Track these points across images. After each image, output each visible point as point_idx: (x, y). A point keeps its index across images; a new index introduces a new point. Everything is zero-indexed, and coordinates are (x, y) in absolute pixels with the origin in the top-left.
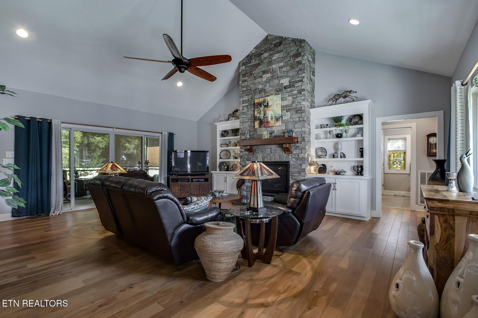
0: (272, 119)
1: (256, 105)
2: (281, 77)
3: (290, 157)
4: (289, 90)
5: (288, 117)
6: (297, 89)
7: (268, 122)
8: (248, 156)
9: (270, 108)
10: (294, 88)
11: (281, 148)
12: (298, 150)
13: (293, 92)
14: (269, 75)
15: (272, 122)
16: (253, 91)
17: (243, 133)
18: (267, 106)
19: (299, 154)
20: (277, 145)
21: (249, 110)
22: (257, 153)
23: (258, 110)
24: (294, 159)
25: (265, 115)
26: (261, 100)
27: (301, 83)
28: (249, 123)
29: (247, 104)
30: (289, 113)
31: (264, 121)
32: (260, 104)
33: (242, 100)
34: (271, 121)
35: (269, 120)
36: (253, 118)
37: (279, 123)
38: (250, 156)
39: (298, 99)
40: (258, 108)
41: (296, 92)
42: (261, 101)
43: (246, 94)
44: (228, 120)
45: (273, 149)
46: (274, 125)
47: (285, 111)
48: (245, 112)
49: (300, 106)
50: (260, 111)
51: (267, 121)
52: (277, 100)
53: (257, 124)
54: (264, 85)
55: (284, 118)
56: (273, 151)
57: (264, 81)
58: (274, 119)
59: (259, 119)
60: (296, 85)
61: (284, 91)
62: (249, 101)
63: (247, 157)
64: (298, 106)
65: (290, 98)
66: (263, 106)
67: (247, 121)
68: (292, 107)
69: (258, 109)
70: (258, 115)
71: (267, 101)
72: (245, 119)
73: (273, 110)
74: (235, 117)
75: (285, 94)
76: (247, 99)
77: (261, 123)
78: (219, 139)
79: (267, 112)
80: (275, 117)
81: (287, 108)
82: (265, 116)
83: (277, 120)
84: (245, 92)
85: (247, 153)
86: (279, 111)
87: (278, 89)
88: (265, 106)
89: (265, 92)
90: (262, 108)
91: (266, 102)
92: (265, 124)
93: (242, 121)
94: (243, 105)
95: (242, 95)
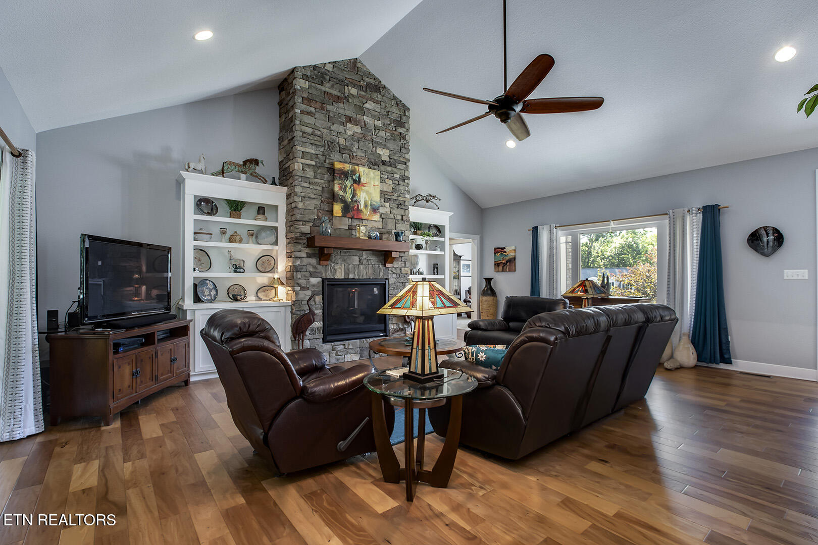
0: (366, 206)
1: (338, 173)
2: (377, 142)
3: (390, 272)
4: (389, 169)
5: (388, 210)
6: (399, 173)
7: (359, 211)
8: (315, 268)
9: (363, 188)
10: (395, 170)
11: (377, 258)
12: (400, 263)
13: (395, 175)
14: (358, 129)
15: (366, 213)
16: (326, 142)
17: (304, 219)
18: (358, 182)
19: (403, 269)
20: (371, 252)
21: (318, 177)
22: (334, 262)
23: (341, 184)
24: (394, 276)
25: (353, 197)
26: (348, 167)
27: (405, 166)
28: (318, 202)
29: (313, 163)
30: (387, 205)
31: (351, 206)
32: (345, 175)
33: (303, 149)
34: (364, 210)
35: (362, 207)
36: (326, 195)
37: (376, 217)
38: (320, 267)
39: (401, 188)
40: (340, 179)
41: (398, 176)
42: (348, 169)
43: (313, 142)
44: (223, 174)
45: (364, 257)
46: (370, 218)
47: (383, 200)
48: (309, 176)
49: (404, 199)
50: (346, 187)
51: (358, 208)
52: (374, 178)
53: (338, 209)
54: (350, 142)
55: (382, 210)
56: (365, 262)
57: (348, 134)
58: (369, 208)
59: (343, 201)
60: (399, 166)
61: (383, 168)
62: (317, 158)
63: (311, 269)
64: (400, 198)
65: (391, 182)
66: (350, 179)
67: (313, 196)
68: (392, 197)
69: (340, 182)
70: (341, 193)
71: (358, 174)
72: (308, 190)
73: (367, 192)
74: (251, 174)
75: (384, 173)
76: (313, 152)
77: (347, 209)
79: (357, 192)
80: (371, 205)
81: (386, 196)
82: (354, 199)
83: (375, 210)
84: (310, 138)
85: (313, 261)
86: (377, 198)
87: (373, 160)
88: (355, 181)
89: (352, 157)
90: (349, 183)
91: (357, 175)
92: (355, 212)
93: (302, 194)
94: (303, 161)
95: (303, 140)
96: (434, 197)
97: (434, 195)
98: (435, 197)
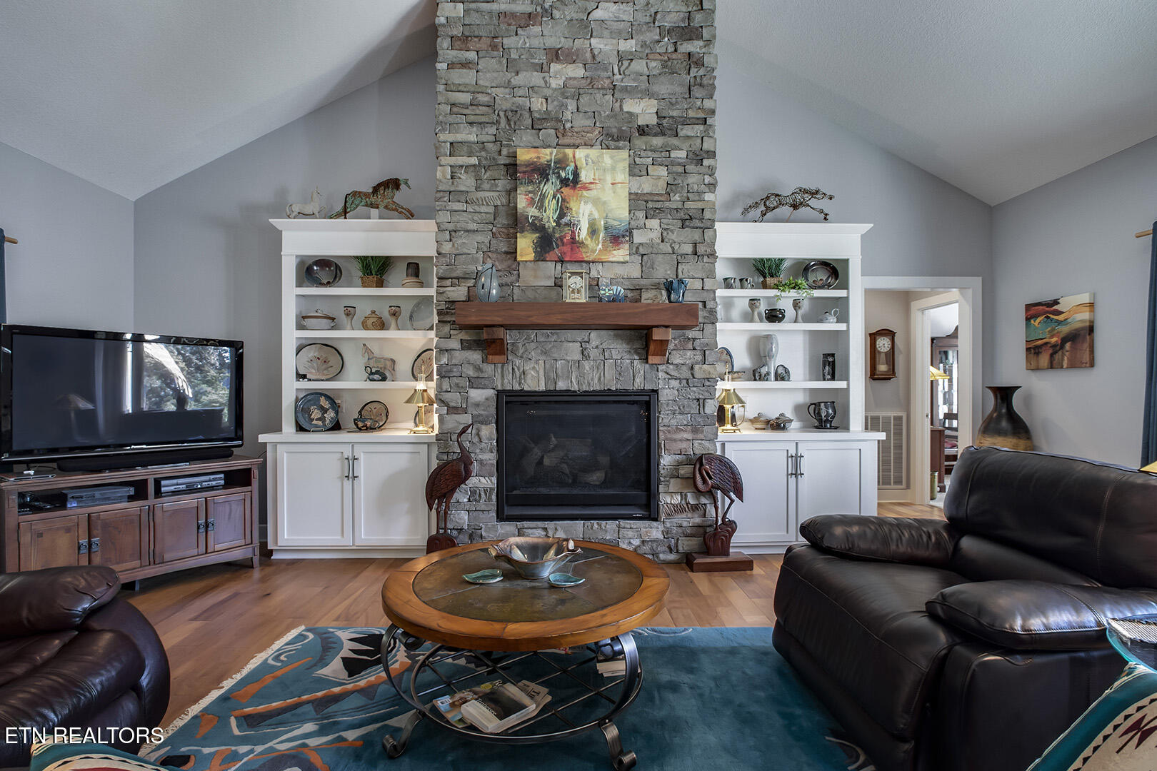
0: (593, 232)
1: (524, 172)
2: (625, 89)
3: (661, 375)
4: (657, 141)
5: (655, 235)
6: (685, 146)
7: (575, 243)
8: (478, 369)
9: (585, 193)
10: (675, 141)
11: (628, 344)
12: (689, 353)
13: (674, 154)
14: (576, 71)
15: (595, 247)
16: (502, 114)
17: (454, 275)
18: (573, 182)
19: (697, 367)
20: (611, 332)
21: (486, 186)
22: (522, 357)
23: (530, 192)
24: (674, 383)
25: (562, 215)
26: (547, 155)
27: (702, 127)
28: (485, 238)
29: (474, 161)
30: (654, 223)
31: (557, 235)
32: (542, 172)
33: (451, 138)
34: (589, 242)
35: (583, 234)
36: (503, 220)
37: (621, 254)
38: (489, 369)
39: (692, 179)
40: (531, 182)
41: (683, 154)
42: (548, 158)
43: (472, 118)
44: (344, 213)
45: (594, 344)
46: (604, 258)
47: (641, 214)
48: (464, 189)
49: (700, 205)
50: (543, 197)
51: (573, 238)
52: (613, 168)
53: (526, 245)
54: (556, 103)
55: (639, 237)
56: (594, 353)
57: (554, 85)
58: (602, 235)
59: (538, 227)
60: (686, 131)
61: (640, 142)
62: (484, 149)
63: (471, 373)
64: (688, 205)
65: (663, 171)
66: (553, 179)
67: (473, 226)
68: (667, 204)
69: (530, 188)
70: (532, 212)
71: (573, 164)
72: (464, 216)
73: (596, 202)
74: (386, 207)
75: (643, 154)
76: (473, 138)
77: (545, 243)
78: (291, 294)
79: (572, 205)
80: (606, 228)
81: (650, 205)
82: (564, 221)
83: (615, 239)
84: (466, 111)
85: (476, 356)
86: (620, 210)
87: (614, 130)
88: (565, 182)
89: (561, 132)
90: (550, 188)
91: (571, 168)
92: (566, 249)
93: (451, 226)
94: (452, 160)
95: (451, 119)
96: (814, 194)
97: (813, 188)
98: (817, 192)
